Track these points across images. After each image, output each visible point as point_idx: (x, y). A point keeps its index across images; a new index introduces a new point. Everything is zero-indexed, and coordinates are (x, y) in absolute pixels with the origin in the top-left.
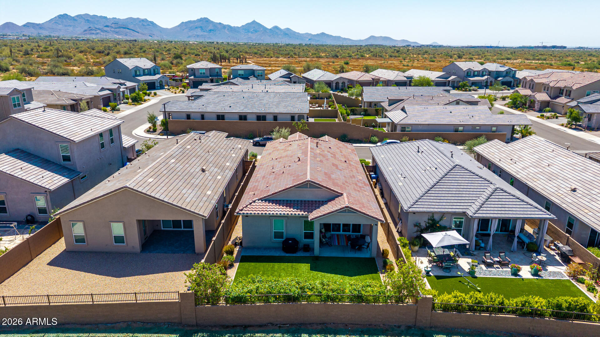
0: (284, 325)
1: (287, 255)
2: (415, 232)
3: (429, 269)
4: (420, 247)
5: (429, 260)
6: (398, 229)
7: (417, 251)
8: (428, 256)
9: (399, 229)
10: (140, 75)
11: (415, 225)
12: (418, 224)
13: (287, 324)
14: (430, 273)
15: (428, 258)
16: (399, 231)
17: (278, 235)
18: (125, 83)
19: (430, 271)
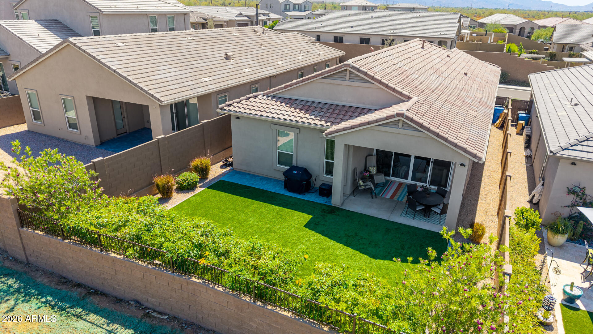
0: (160, 313)
1: (288, 194)
2: (569, 207)
3: (576, 292)
4: (569, 240)
5: (585, 270)
6: (534, 196)
7: (561, 247)
8: (586, 262)
9: (535, 198)
10: (289, 10)
11: (571, 192)
12: (577, 190)
13: (165, 314)
14: (578, 302)
15: (585, 267)
16: (535, 201)
17: (284, 158)
18: (269, 15)
19: (578, 297)
